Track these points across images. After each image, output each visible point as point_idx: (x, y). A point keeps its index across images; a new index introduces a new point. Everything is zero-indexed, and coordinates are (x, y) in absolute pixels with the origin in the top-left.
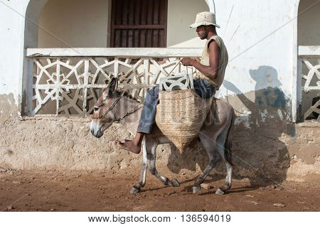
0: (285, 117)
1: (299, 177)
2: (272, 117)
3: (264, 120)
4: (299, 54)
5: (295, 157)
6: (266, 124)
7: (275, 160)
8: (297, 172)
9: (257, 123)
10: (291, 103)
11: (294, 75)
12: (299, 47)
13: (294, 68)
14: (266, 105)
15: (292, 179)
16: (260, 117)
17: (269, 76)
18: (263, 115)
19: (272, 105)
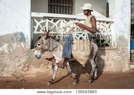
0: (25, 46)
1: (33, 74)
2: (19, 46)
3: (15, 48)
4: (32, 16)
5: (31, 65)
6: (16, 50)
7: (21, 67)
8: (32, 73)
9: (11, 50)
10: (28, 40)
11: (29, 26)
12: (32, 13)
13: (29, 23)
14: (16, 41)
15: (30, 76)
16: (13, 47)
17: (17, 26)
18: (14, 46)
19: (19, 41)
